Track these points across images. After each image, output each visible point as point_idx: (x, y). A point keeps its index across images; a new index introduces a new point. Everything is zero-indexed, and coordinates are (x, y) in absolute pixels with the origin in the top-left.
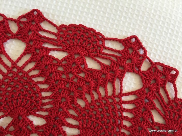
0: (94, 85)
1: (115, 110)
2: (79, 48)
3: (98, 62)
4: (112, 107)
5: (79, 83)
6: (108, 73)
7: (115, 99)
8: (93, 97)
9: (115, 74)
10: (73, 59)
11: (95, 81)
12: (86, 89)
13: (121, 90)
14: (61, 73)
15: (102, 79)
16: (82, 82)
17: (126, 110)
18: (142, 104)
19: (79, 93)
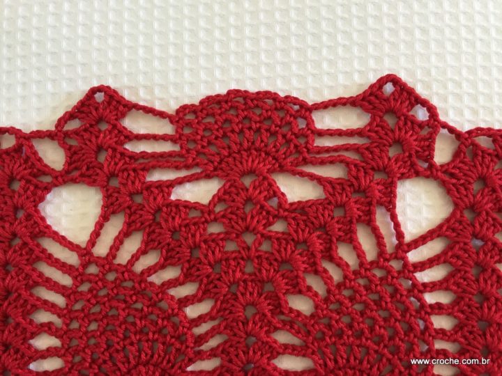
0: (321, 244)
1: (402, 295)
2: (248, 156)
3: (312, 177)
4: (390, 290)
5: (279, 251)
6: (350, 199)
7: (391, 266)
8: (327, 278)
9: (367, 197)
10: (240, 190)
11: (320, 233)
12: (303, 262)
13: (400, 235)
14: (222, 239)
15: (338, 222)
16: (287, 245)
17: (431, 286)
18: (469, 256)
19: (287, 280)
